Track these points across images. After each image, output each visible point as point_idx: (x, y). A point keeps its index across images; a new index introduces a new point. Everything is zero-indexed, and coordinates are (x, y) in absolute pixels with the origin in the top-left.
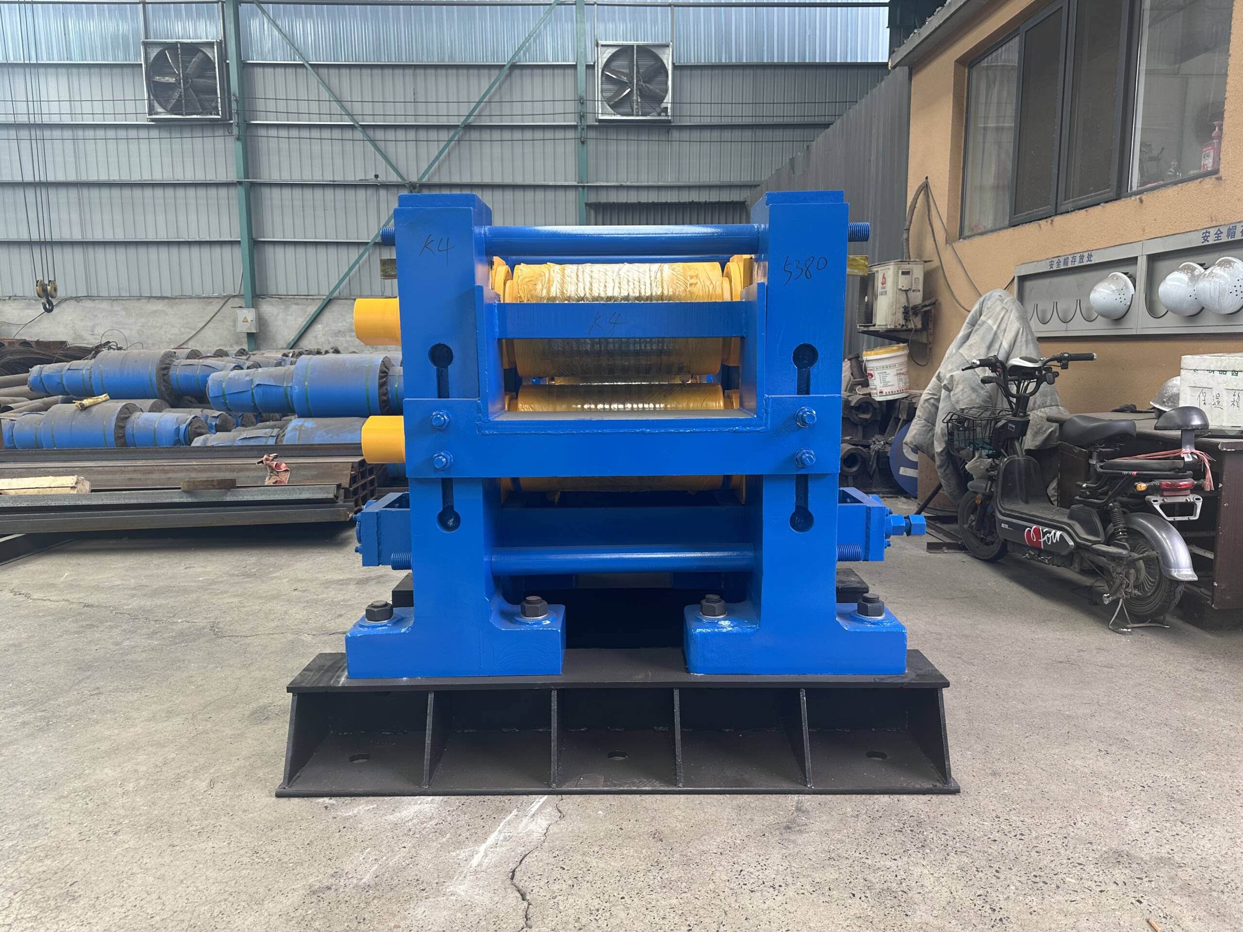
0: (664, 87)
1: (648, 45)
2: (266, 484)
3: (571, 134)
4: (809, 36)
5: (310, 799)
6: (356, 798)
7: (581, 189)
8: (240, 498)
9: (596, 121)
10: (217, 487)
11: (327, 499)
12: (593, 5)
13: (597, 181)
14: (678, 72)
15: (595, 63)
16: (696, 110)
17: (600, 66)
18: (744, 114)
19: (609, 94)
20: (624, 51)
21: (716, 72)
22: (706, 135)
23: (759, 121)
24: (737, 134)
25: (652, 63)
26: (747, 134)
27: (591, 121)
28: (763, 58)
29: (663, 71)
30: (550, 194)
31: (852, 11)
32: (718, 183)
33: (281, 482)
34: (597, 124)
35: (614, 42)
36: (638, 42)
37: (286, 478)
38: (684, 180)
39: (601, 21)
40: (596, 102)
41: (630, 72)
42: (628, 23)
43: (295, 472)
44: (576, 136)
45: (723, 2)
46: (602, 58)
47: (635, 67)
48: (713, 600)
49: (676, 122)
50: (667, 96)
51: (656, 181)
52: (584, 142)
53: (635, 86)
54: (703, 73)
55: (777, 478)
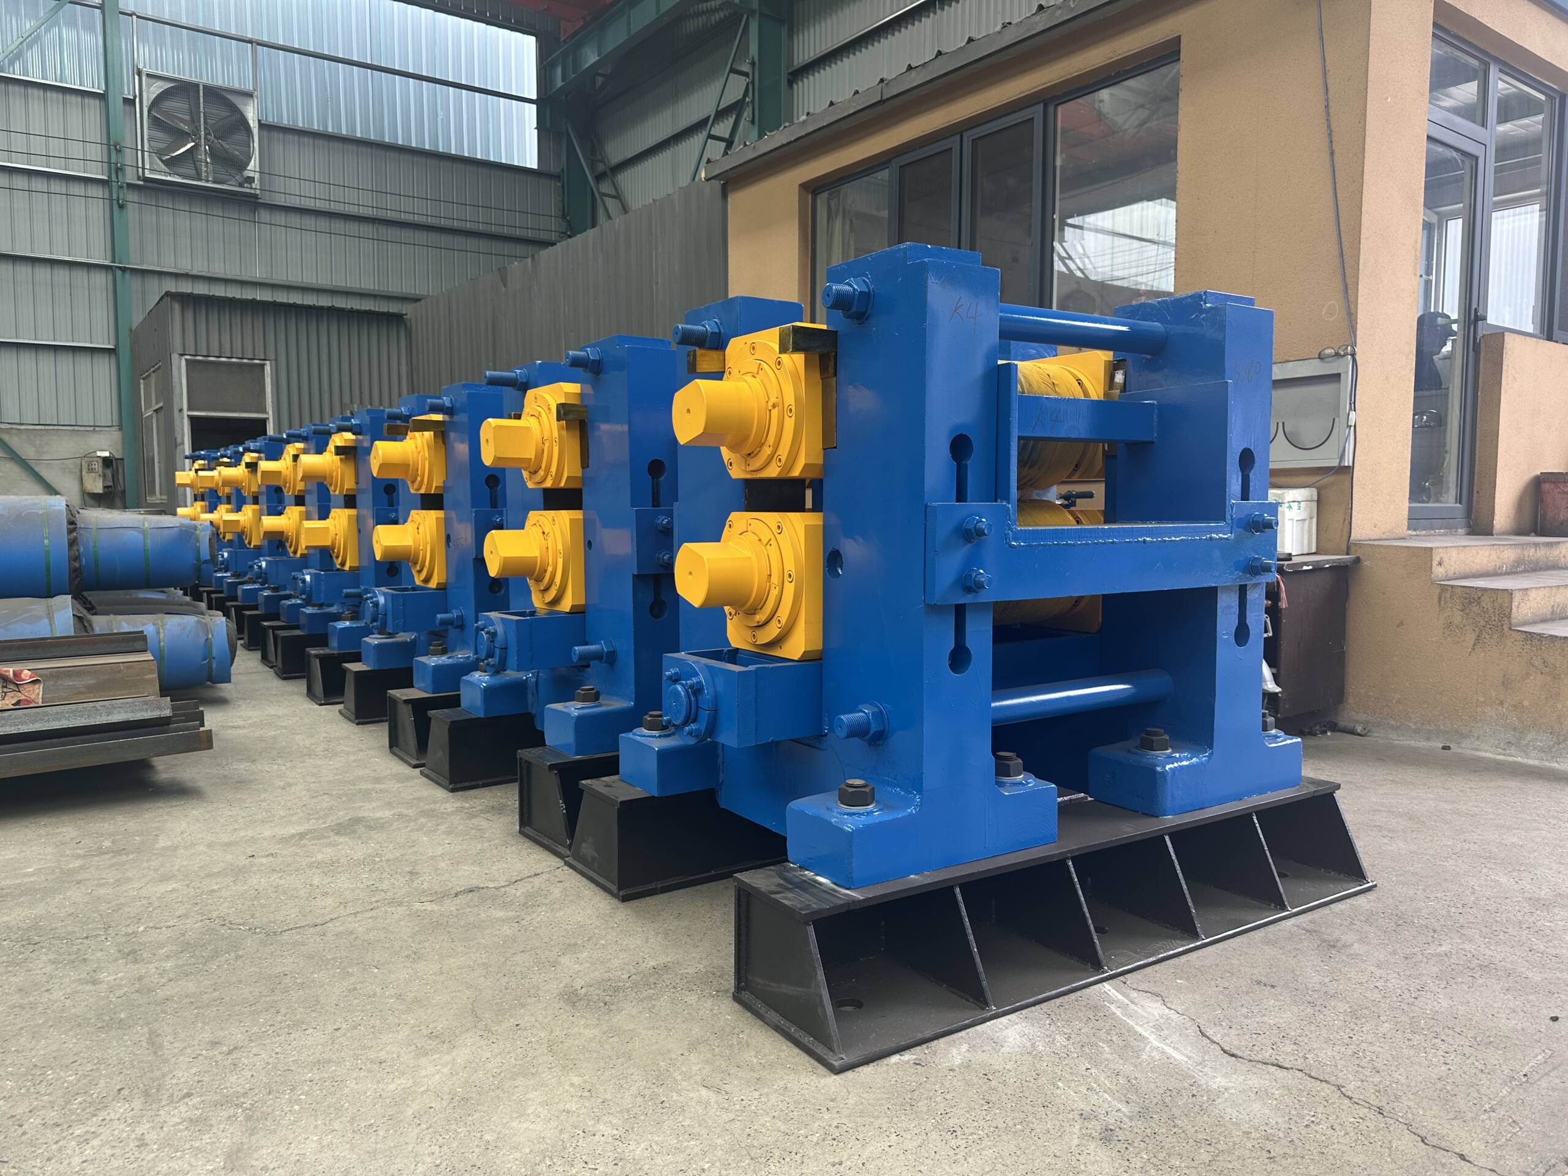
0: (246, 149)
1: (221, 88)
3: (97, 191)
4: (442, 120)
5: (885, 1061)
6: (929, 1044)
7: (119, 273)
9: (139, 178)
11: (160, 718)
12: (131, 15)
13: (142, 263)
14: (265, 133)
15: (135, 97)
16: (294, 187)
17: (146, 104)
18: (362, 203)
19: (163, 146)
20: (182, 89)
21: (320, 142)
22: (310, 222)
23: (381, 214)
24: (353, 228)
25: (228, 114)
26: (366, 229)
27: (130, 177)
28: (383, 136)
29: (242, 127)
30: (62, 274)
31: (492, 99)
32: (329, 287)
33: (29, 702)
34: (141, 183)
35: (165, 73)
36: (205, 81)
37: (38, 694)
38: (280, 277)
39: (143, 39)
40: (140, 153)
41: (194, 120)
42: (186, 52)
43: (51, 683)
44: (107, 196)
45: (326, 52)
46: (148, 92)
47: (202, 115)
48: (1156, 734)
49: (266, 198)
50: (252, 162)
51: (238, 273)
52: (121, 207)
53: (203, 140)
54: (302, 139)
55: (1227, 589)
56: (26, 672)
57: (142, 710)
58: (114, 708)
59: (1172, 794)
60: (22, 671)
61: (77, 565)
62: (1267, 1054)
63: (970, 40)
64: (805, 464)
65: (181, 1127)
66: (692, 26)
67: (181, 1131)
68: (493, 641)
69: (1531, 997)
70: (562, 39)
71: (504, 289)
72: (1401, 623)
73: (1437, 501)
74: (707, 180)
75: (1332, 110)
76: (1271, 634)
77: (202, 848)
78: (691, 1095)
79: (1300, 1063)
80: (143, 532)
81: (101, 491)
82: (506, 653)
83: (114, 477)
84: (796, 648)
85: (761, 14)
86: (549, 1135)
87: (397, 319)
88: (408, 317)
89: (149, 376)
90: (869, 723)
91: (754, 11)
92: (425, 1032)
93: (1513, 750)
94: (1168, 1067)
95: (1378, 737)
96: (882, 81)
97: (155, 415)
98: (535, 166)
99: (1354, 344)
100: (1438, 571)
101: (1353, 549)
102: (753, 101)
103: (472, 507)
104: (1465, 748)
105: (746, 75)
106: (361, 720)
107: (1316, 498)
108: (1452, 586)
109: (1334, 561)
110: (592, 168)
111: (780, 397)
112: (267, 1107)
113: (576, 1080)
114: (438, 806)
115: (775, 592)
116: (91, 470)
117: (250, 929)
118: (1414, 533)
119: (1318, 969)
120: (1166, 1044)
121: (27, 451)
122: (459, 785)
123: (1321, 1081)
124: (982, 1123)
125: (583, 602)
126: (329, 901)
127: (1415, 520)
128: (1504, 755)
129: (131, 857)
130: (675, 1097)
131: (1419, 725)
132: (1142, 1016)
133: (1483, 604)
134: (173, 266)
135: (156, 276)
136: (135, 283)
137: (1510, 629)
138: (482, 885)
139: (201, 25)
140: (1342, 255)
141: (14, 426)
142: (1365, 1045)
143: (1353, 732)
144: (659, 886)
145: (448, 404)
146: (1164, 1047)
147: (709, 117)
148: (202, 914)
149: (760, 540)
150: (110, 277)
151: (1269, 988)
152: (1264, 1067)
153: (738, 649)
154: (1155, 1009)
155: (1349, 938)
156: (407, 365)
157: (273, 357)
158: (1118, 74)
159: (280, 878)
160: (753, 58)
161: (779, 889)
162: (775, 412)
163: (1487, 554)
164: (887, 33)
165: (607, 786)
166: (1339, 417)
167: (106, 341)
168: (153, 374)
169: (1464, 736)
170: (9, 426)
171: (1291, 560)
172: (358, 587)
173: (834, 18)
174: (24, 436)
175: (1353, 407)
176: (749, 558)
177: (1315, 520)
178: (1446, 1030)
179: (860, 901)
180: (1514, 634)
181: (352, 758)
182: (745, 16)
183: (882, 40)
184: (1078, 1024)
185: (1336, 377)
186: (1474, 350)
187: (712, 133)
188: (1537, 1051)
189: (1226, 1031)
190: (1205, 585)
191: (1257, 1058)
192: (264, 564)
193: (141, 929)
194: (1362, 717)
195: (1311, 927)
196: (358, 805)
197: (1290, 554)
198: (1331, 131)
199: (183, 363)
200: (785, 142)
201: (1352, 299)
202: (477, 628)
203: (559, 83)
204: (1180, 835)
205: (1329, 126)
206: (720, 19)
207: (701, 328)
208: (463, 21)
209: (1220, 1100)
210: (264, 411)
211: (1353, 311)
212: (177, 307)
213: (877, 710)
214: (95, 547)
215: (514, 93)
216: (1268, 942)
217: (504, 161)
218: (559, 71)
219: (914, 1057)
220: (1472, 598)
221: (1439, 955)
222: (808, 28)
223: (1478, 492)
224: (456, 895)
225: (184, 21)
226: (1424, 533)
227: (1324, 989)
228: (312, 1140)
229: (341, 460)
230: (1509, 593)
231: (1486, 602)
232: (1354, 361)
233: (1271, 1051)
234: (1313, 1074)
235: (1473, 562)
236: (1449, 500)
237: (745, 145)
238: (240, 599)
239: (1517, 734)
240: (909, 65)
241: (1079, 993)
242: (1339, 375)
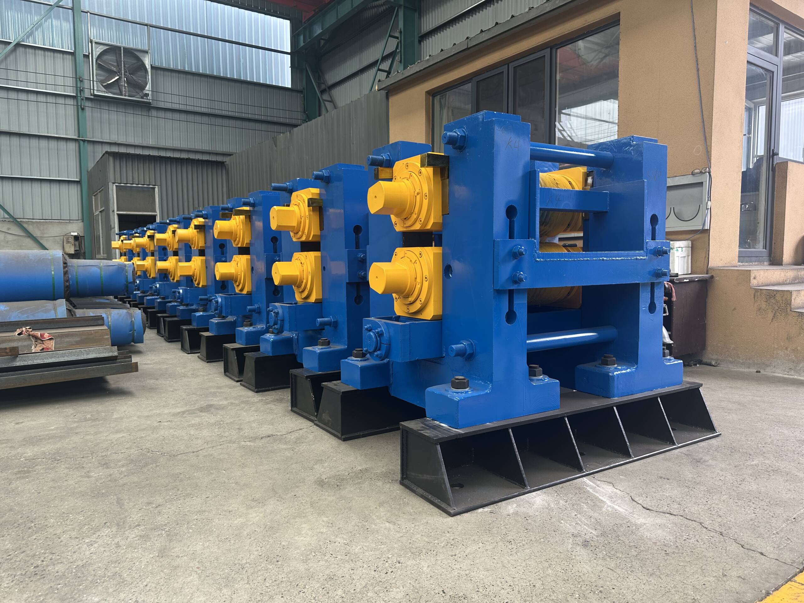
0: (145, 79)
1: (132, 49)
2: (33, 351)
3: (70, 102)
4: (243, 63)
5: (476, 511)
6: (497, 504)
7: (82, 143)
8: (30, 363)
9: (91, 95)
10: (10, 354)
11: (112, 356)
12: (87, 13)
13: (93, 137)
14: (154, 71)
15: (89, 54)
16: (168, 98)
17: (94, 57)
18: (202, 106)
19: (103, 78)
20: (113, 50)
21: (182, 76)
22: (176, 116)
23: (213, 112)
24: (198, 118)
25: (136, 62)
26: (205, 119)
27: (87, 94)
28: (213, 72)
29: (143, 68)
30: (53, 144)
31: (268, 53)
32: (186, 149)
33: (48, 349)
35: (104, 42)
36: (124, 45)
37: (52, 345)
38: (162, 144)
39: (93, 25)
40: (92, 82)
41: (119, 65)
42: (114, 31)
43: (59, 340)
44: (75, 104)
45: (184, 30)
46: (95, 51)
47: (123, 62)
48: (609, 357)
49: (154, 104)
50: (148, 86)
51: (141, 142)
52: (83, 109)
53: (123, 75)
54: (172, 74)
55: (645, 285)
56: (46, 334)
57: (103, 353)
58: (90, 351)
59: (617, 387)
60: (44, 334)
61: (68, 284)
62: (665, 509)
63: (513, 16)
64: (434, 223)
65: (136, 539)
66: (369, 14)
67: (136, 540)
68: (277, 317)
69: (798, 484)
70: (303, 22)
71: (275, 148)
72: (735, 309)
73: (754, 248)
74: (379, 90)
75: (698, 48)
76: (668, 314)
77: (135, 418)
78: (381, 525)
79: (681, 513)
80: (100, 268)
81: (73, 253)
82: (283, 323)
83: (80, 245)
84: (429, 314)
85: (404, 7)
86: (313, 543)
87: (220, 165)
88: (227, 163)
89: (97, 194)
90: (466, 349)
91: (400, 6)
92: (250, 498)
93: (792, 372)
94: (616, 515)
95: (723, 367)
96: (468, 38)
97: (100, 214)
98: (290, 86)
99: (710, 167)
100: (754, 282)
101: (710, 272)
102: (401, 51)
103: (265, 253)
104: (768, 372)
105: (397, 38)
106: (209, 360)
107: (691, 246)
108: (761, 289)
109: (700, 277)
110: (319, 87)
111: (421, 189)
112: (177, 530)
113: (325, 519)
114: (250, 399)
115: (418, 286)
116: (68, 242)
117: (161, 454)
118: (742, 264)
119: (691, 471)
120: (615, 504)
121: (37, 233)
122: (260, 389)
123: (692, 520)
124: (524, 538)
125: (321, 298)
126: (199, 441)
127: (742, 257)
128: (788, 375)
129: (101, 422)
130: (373, 526)
131: (744, 360)
132: (603, 492)
133: (777, 298)
134: (108, 139)
135: (100, 144)
136: (90, 148)
137: (791, 311)
138: (274, 434)
139: (122, 17)
140: (703, 122)
141: (30, 220)
142: (714, 505)
143: (710, 365)
144: (361, 434)
145: (252, 201)
146: (614, 505)
147: (378, 60)
148: (138, 447)
149: (411, 261)
150: (77, 145)
151: (666, 480)
152: (663, 514)
153: (400, 316)
154: (609, 489)
155: (707, 458)
156: (226, 188)
157: (159, 184)
158: (588, 32)
159: (175, 431)
160: (401, 29)
161: (423, 429)
162: (418, 197)
163: (779, 273)
164: (469, 15)
165: (335, 385)
166: (702, 204)
167: (75, 177)
168: (99, 194)
169: (767, 366)
170: (27, 220)
171: (678, 276)
172: (207, 296)
173: (442, 8)
174: (35, 225)
175: (709, 199)
176: (405, 270)
177: (690, 257)
178: (755, 498)
179: (462, 434)
180: (794, 314)
181: (206, 378)
182: (396, 8)
183: (467, 19)
184: (570, 496)
185: (701, 184)
186: (772, 170)
187: (380, 68)
188: (801, 508)
189: (645, 499)
190: (634, 282)
191: (660, 511)
192: (158, 286)
193: (109, 453)
194: (715, 357)
195: (688, 453)
196: (210, 399)
197: (678, 274)
198: (697, 59)
199: (115, 187)
200: (418, 70)
201: (708, 144)
202: (269, 310)
203: (302, 44)
204: (621, 407)
205: (696, 57)
206: (384, 10)
207: (380, 157)
208: (253, 13)
209: (641, 529)
210: (155, 211)
211: (709, 150)
212: (111, 159)
213: (469, 343)
214: (77, 275)
215: (279, 49)
216: (665, 460)
217: (274, 84)
218: (302, 37)
219: (490, 510)
220: (771, 295)
221: (752, 465)
222: (429, 14)
223: (775, 243)
224: (262, 438)
225: (113, 15)
226: (747, 264)
227: (694, 480)
228: (199, 545)
229: (197, 232)
230: (790, 292)
231: (778, 297)
232: (710, 175)
233: (667, 507)
234: (688, 517)
235: (772, 278)
236: (760, 247)
237: (398, 72)
238: (145, 304)
239: (795, 364)
240: (482, 30)
241: (571, 482)
242: (702, 183)
